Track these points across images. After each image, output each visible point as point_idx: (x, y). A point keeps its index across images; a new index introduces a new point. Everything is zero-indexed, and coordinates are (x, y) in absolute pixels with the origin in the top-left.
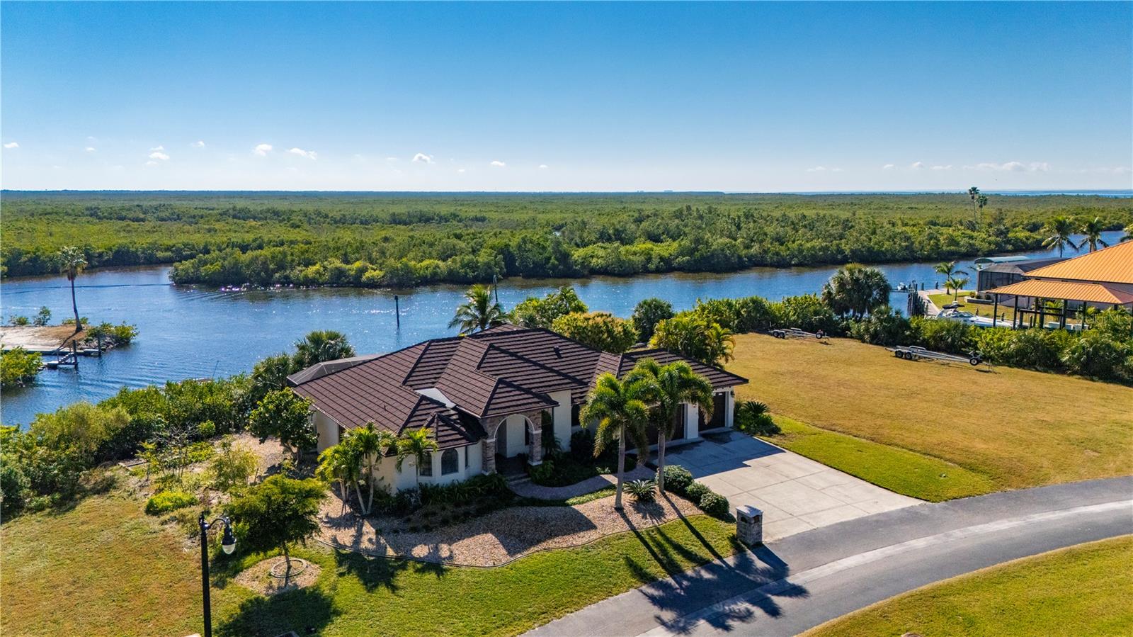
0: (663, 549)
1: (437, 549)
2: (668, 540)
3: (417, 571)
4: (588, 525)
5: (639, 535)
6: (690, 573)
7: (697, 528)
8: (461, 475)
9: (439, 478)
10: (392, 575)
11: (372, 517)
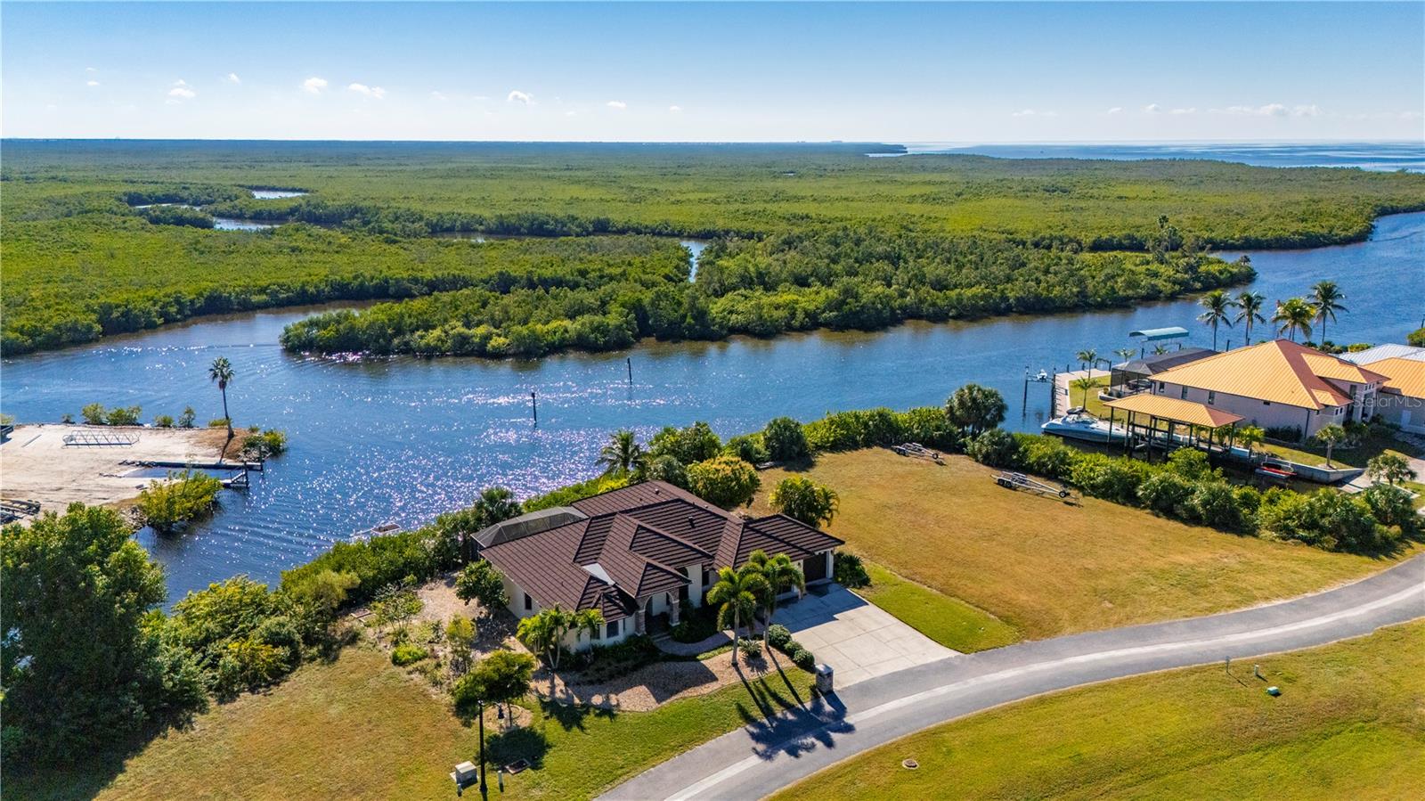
0: (763, 695)
1: (608, 698)
2: (767, 689)
3: (597, 715)
4: (711, 678)
5: (747, 685)
6: (779, 715)
7: (789, 678)
8: (620, 637)
9: (605, 640)
10: (581, 719)
11: (560, 670)
